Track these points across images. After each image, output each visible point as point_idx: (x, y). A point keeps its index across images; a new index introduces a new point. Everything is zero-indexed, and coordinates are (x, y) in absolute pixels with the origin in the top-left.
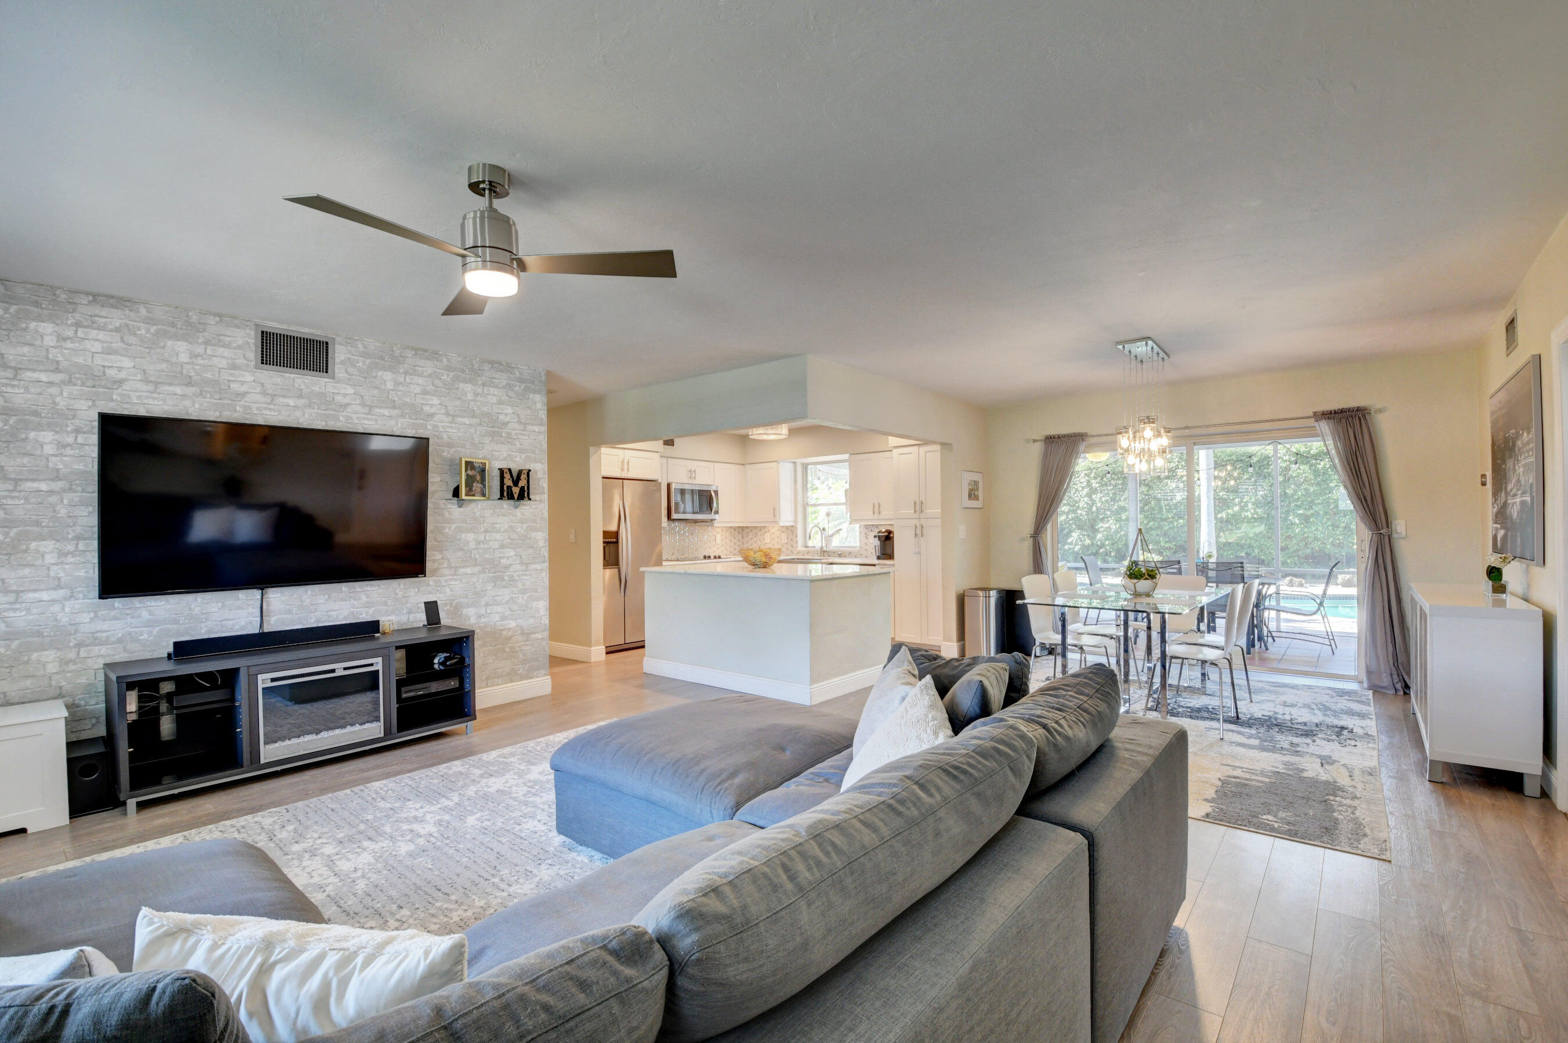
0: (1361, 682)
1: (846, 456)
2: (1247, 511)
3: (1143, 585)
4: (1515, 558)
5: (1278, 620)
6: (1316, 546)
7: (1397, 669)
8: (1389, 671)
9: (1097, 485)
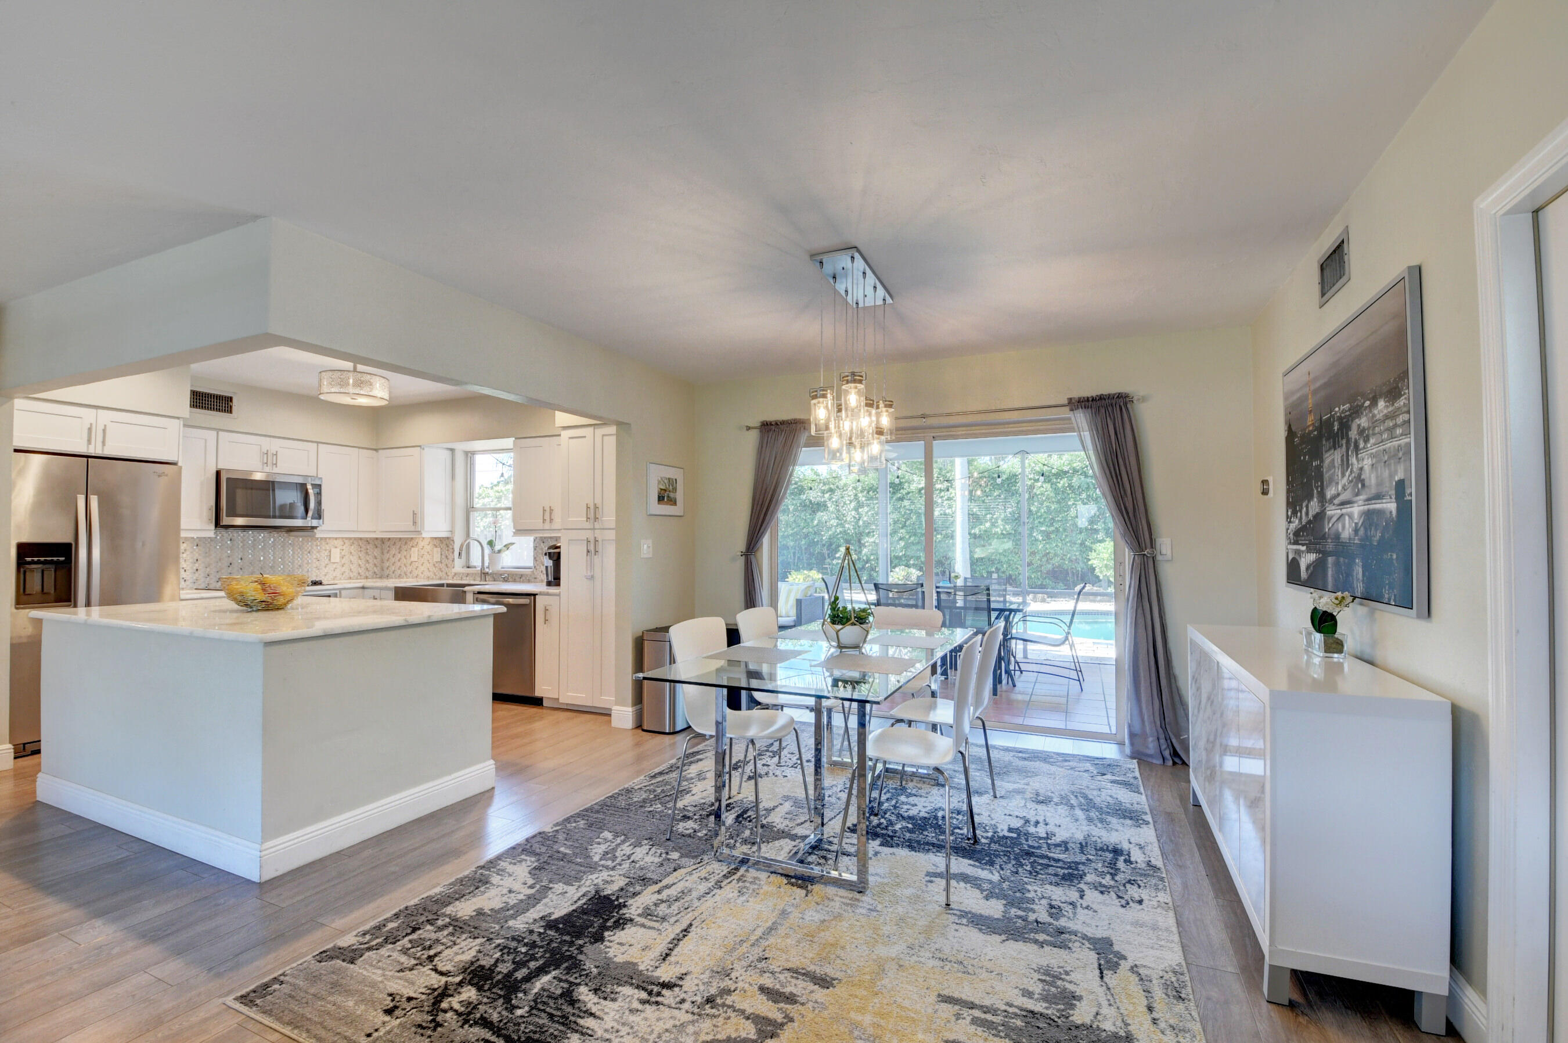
0: (1121, 744)
1: (509, 442)
2: (997, 527)
3: (849, 633)
4: (1355, 598)
5: (1025, 651)
6: (1056, 561)
7: (1165, 729)
8: (1156, 734)
9: (864, 499)
